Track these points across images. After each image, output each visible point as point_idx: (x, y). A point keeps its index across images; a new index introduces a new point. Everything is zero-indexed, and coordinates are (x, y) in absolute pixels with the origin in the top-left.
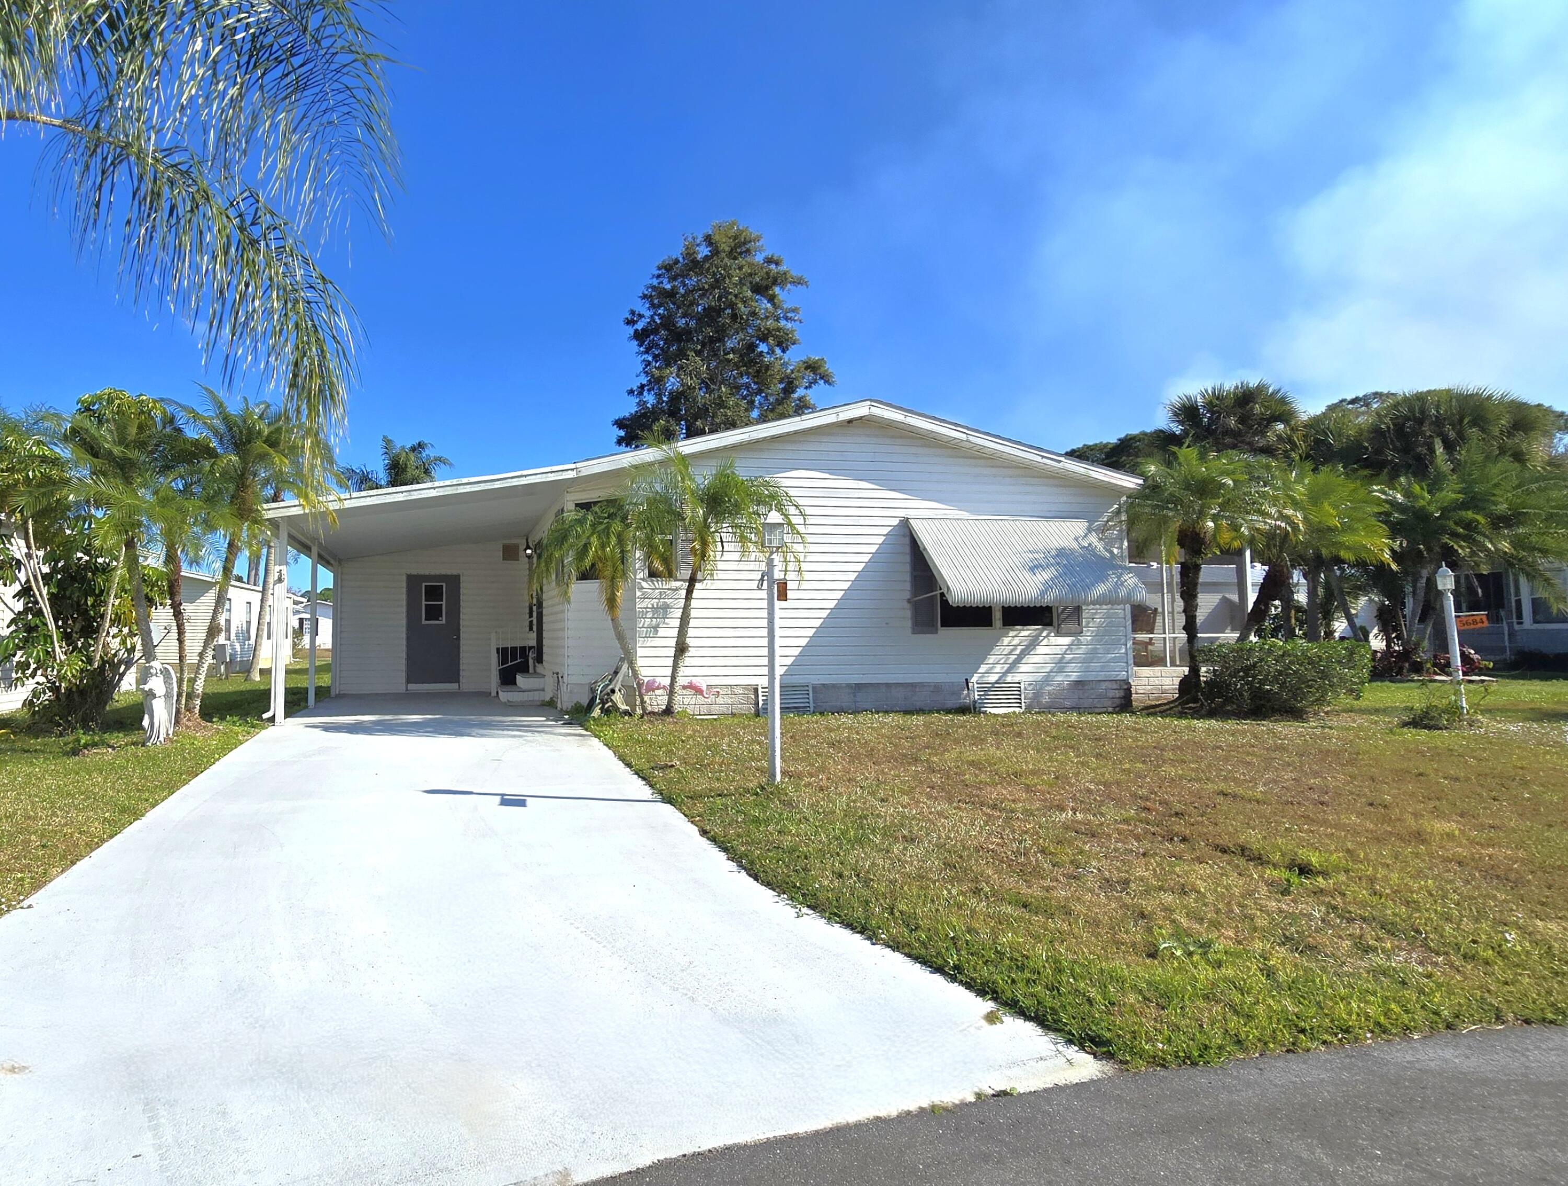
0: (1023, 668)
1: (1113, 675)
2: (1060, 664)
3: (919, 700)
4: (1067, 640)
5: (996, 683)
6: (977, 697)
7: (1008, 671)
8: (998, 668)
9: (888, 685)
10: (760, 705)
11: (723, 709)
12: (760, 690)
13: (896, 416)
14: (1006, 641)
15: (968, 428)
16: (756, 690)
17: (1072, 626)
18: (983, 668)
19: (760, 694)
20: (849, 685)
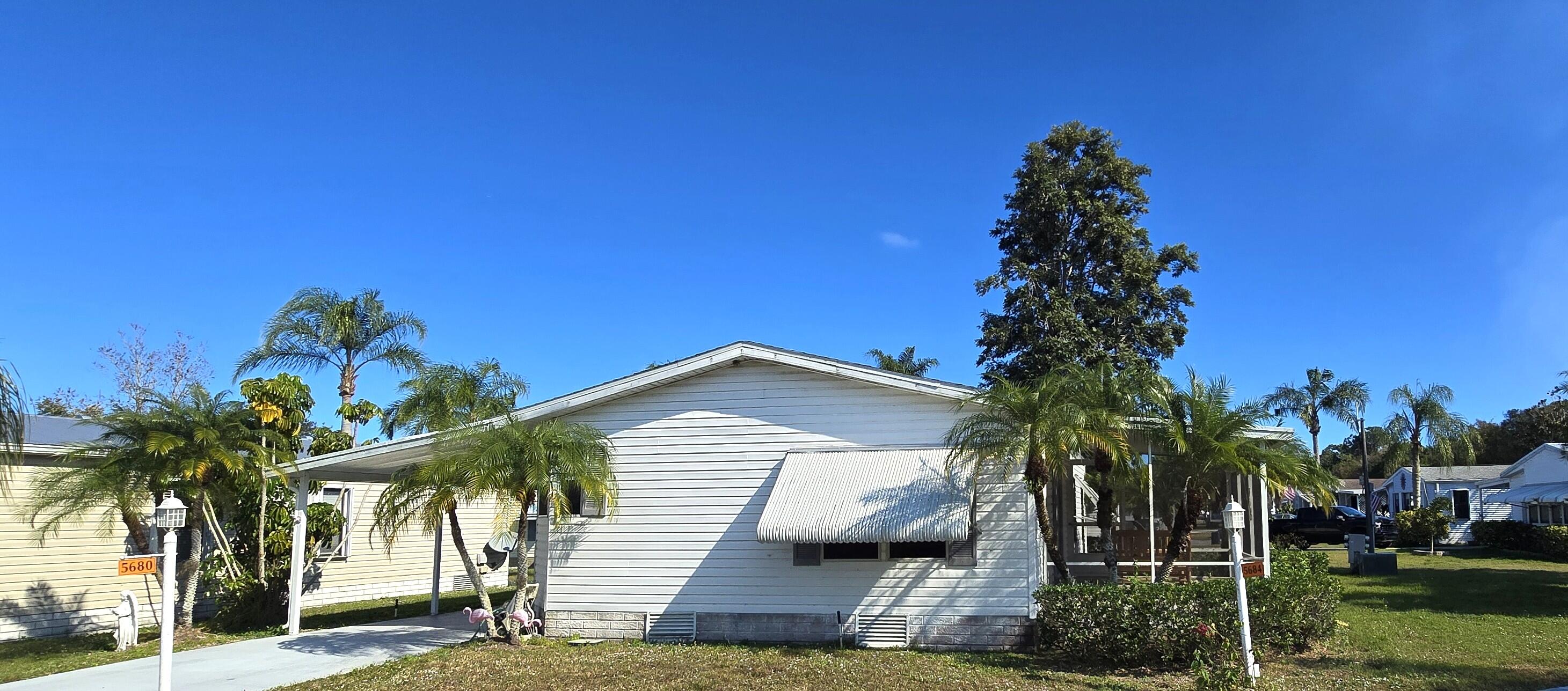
0: (910, 600)
1: (1011, 611)
2: (952, 598)
3: (799, 632)
4: (961, 572)
5: (880, 616)
6: (857, 630)
7: (894, 604)
8: (884, 601)
9: (770, 616)
10: (648, 631)
11: (616, 634)
12: (649, 617)
13: (768, 355)
14: (892, 572)
15: (838, 361)
16: (645, 616)
17: (966, 559)
18: (867, 600)
19: (648, 621)
20: (731, 615)
